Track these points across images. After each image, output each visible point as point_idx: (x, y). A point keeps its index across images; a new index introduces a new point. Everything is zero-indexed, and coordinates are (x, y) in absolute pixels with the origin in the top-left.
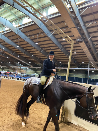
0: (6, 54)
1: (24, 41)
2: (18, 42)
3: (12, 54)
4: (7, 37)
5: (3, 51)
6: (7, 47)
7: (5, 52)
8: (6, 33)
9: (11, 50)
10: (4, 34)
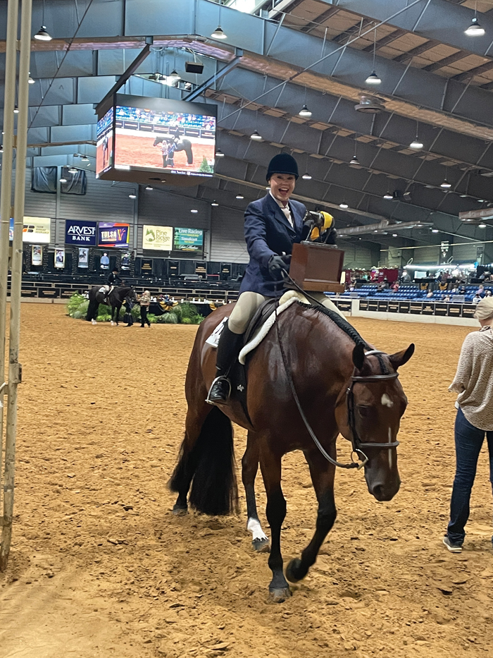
0: (398, 118)
5: (375, 101)
6: (398, 59)
7: (391, 105)
9: (436, 72)
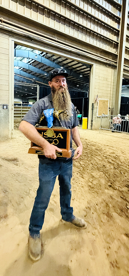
1: (50, 67)
2: (45, 69)
3: (43, 82)
4: (34, 66)
8: (32, 63)
10: (30, 64)
